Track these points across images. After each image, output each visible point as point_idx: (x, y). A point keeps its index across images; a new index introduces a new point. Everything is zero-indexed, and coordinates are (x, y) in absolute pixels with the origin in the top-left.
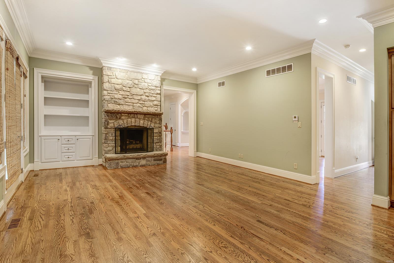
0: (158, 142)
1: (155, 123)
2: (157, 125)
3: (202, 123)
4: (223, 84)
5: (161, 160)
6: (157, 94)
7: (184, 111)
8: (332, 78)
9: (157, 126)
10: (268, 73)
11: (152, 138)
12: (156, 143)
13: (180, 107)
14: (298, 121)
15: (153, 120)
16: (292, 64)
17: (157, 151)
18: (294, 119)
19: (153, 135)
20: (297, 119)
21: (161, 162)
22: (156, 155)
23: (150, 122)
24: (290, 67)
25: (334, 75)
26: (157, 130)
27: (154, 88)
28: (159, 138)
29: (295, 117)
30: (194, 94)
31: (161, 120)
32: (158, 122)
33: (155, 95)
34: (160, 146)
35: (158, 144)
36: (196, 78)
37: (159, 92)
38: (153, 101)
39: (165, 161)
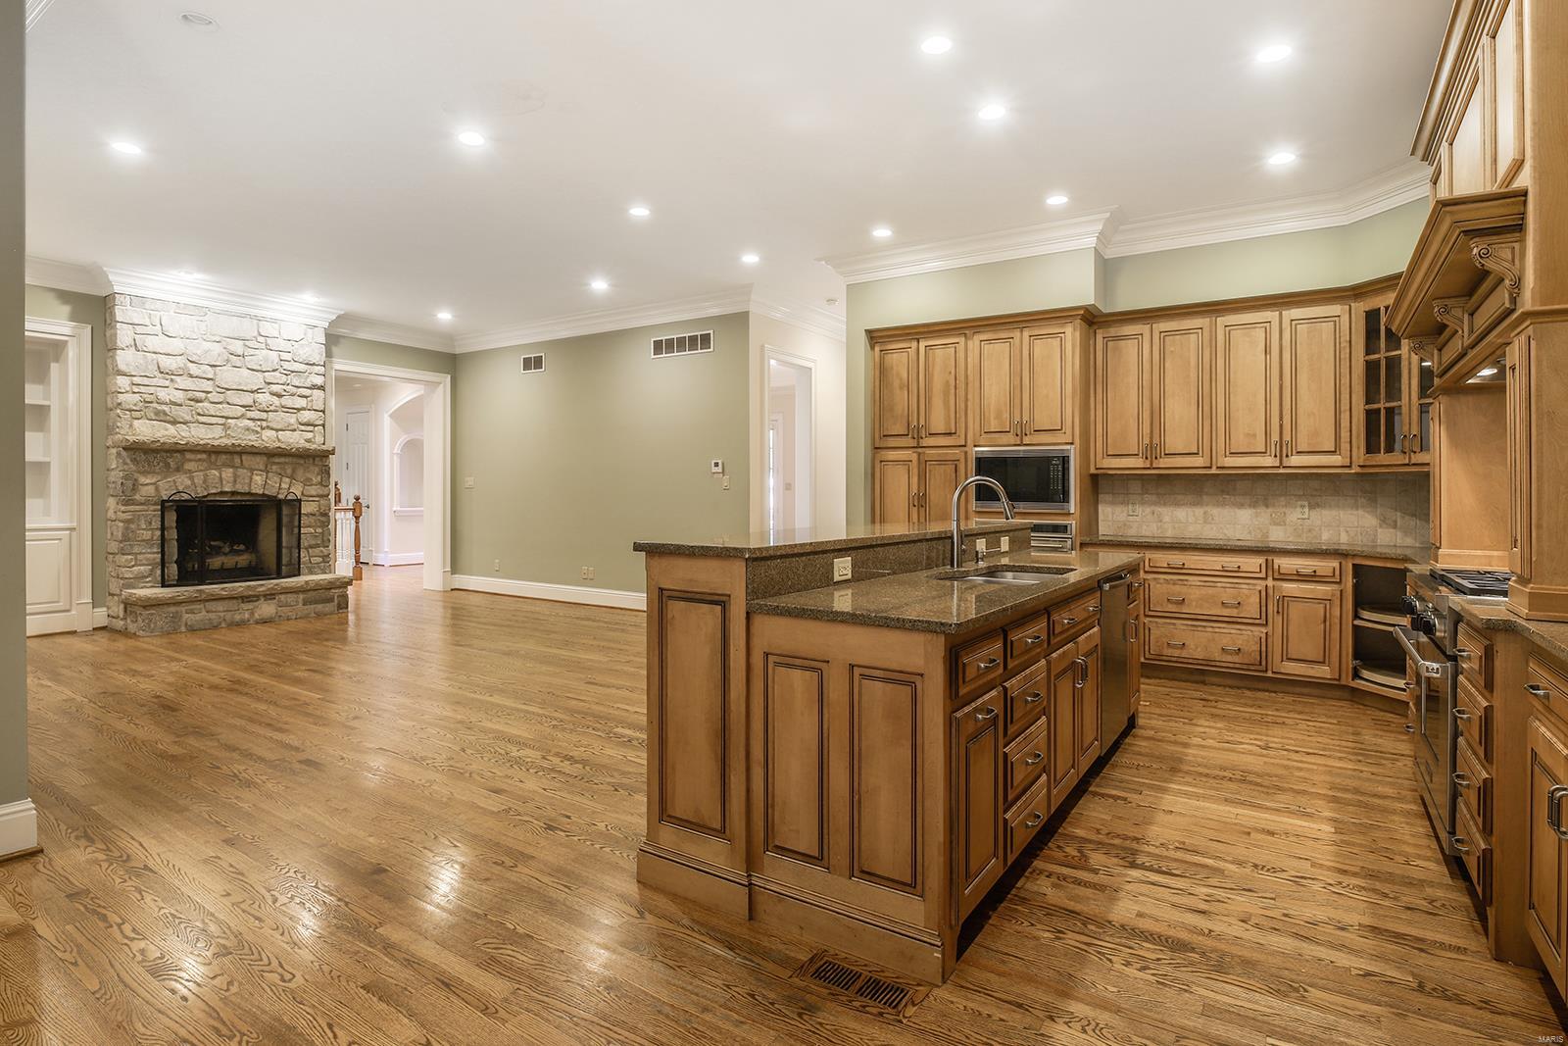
0: (318, 546)
1: (307, 482)
2: (312, 490)
3: (469, 481)
4: (537, 363)
5: (331, 600)
6: (314, 387)
7: (404, 438)
8: (810, 369)
9: (314, 493)
10: (658, 347)
11: (296, 530)
12: (311, 547)
13: (386, 422)
14: (723, 473)
15: (300, 474)
16: (711, 332)
17: (313, 572)
18: (714, 469)
19: (296, 523)
21: (330, 608)
22: (310, 586)
23: (288, 480)
24: (705, 341)
25: (814, 361)
26: (314, 505)
27: (302, 367)
28: (319, 530)
29: (716, 465)
30: (441, 387)
31: (326, 472)
32: (316, 479)
33: (307, 392)
34: (323, 557)
35: (317, 551)
36: (449, 337)
37: (319, 381)
38: (299, 410)
39: (343, 604)
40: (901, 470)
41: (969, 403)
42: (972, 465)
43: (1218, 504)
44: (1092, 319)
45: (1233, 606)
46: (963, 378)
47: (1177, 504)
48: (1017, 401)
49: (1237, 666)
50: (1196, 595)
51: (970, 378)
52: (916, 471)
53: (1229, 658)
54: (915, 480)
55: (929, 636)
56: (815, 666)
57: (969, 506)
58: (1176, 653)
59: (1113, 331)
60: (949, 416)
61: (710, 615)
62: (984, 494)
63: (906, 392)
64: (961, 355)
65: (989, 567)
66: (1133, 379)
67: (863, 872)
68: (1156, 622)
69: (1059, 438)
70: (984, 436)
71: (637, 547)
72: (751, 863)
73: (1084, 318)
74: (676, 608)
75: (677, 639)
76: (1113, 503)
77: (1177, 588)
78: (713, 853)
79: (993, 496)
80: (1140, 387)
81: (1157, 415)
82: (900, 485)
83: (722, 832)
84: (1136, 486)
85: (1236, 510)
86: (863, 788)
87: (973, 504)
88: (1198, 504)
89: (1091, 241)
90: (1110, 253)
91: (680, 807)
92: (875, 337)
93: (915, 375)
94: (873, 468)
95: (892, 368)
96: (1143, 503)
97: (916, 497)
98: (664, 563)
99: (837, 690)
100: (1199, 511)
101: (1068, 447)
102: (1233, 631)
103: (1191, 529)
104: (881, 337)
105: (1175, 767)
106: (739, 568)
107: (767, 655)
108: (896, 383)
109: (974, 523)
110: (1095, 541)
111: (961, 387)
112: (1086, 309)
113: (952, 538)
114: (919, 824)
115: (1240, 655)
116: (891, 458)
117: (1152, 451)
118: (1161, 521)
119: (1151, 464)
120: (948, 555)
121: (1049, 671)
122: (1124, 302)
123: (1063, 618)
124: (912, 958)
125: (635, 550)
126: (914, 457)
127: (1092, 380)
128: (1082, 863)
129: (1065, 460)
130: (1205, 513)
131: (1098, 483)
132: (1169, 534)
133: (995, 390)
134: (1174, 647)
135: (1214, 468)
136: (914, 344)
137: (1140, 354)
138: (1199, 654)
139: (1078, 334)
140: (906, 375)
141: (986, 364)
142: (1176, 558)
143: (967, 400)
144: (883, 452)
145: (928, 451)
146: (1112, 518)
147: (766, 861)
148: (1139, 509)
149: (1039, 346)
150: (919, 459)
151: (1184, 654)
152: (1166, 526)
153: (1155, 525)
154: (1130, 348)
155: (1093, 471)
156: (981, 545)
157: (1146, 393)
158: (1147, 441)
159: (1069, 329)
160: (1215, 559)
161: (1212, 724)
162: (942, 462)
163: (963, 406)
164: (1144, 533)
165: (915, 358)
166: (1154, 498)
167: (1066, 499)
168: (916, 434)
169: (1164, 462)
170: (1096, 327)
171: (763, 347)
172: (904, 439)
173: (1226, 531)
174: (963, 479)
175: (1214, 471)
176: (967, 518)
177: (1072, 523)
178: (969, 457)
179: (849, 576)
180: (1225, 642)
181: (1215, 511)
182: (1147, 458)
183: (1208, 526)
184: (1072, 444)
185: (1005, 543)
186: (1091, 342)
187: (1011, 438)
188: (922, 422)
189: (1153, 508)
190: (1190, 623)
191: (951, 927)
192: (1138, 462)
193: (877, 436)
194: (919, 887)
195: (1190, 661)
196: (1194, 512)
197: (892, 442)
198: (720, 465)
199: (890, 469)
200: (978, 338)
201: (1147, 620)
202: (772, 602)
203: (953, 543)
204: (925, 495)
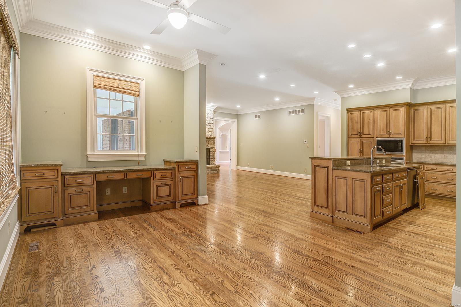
0: (213, 158)
1: (211, 144)
2: (212, 146)
3: (242, 144)
4: (259, 116)
5: (216, 170)
6: (212, 123)
8: (329, 117)
9: (212, 147)
10: (290, 112)
11: (209, 155)
12: (211, 158)
14: (307, 143)
15: (209, 142)
16: (304, 109)
17: (212, 164)
18: (305, 142)
19: (209, 153)
20: (306, 142)
21: (216, 172)
22: (213, 167)
23: (207, 144)
24: (302, 111)
25: (330, 115)
26: (212, 149)
27: (209, 119)
28: (213, 155)
29: (305, 141)
30: (235, 122)
31: (214, 142)
32: (212, 144)
33: (210, 124)
34: (214, 161)
35: (213, 159)
36: (237, 111)
37: (212, 122)
38: (209, 128)
39: (218, 172)
40: (356, 143)
41: (375, 127)
42: (376, 142)
43: (448, 154)
44: (410, 105)
45: (450, 180)
46: (373, 120)
47: (436, 153)
48: (388, 126)
49: (452, 195)
50: (439, 176)
51: (375, 120)
52: (360, 143)
53: (449, 193)
54: (360, 146)
55: (368, 173)
56: (346, 178)
57: (375, 152)
58: (434, 191)
59: (416, 108)
60: (369, 130)
61: (324, 170)
62: (379, 150)
63: (357, 124)
64: (372, 114)
65: (379, 166)
66: (422, 121)
67: (355, 214)
68: (428, 184)
69: (401, 136)
70: (379, 135)
71: (310, 158)
72: (333, 213)
73: (407, 105)
74: (318, 168)
75: (318, 174)
76: (417, 153)
77: (434, 175)
78: (325, 211)
79: (381, 150)
80: (424, 123)
81: (429, 130)
82: (356, 147)
83: (327, 208)
84: (424, 148)
85: (454, 155)
86: (355, 199)
87: (376, 152)
88: (442, 153)
89: (410, 86)
90: (415, 88)
91: (318, 203)
92: (348, 110)
93: (360, 120)
94: (348, 143)
95: (353, 118)
96: (426, 153)
97: (360, 150)
98: (315, 161)
99: (350, 182)
100: (443, 155)
101: (403, 138)
102: (451, 187)
103: (440, 160)
104: (350, 110)
105: (427, 213)
106: (330, 162)
107: (336, 177)
108: (354, 122)
109: (376, 156)
110: (411, 162)
111: (373, 123)
112: (408, 103)
113: (371, 159)
114: (366, 206)
115: (453, 193)
116: (353, 140)
117: (428, 139)
118: (431, 158)
119: (428, 143)
120: (370, 163)
121: (393, 185)
122: (420, 100)
123: (397, 175)
124: (364, 228)
125: (309, 158)
126: (359, 140)
127: (410, 121)
128: (400, 223)
129: (402, 142)
130: (444, 156)
131: (412, 148)
132: (434, 161)
133: (382, 123)
134: (433, 190)
135: (447, 144)
136: (359, 112)
137: (424, 113)
138: (441, 192)
139: (406, 109)
140: (357, 120)
141: (379, 117)
142: (434, 167)
143: (374, 126)
144: (351, 139)
145: (363, 139)
146: (417, 157)
147: (336, 212)
148: (425, 154)
149: (394, 112)
150: (361, 141)
151: (436, 192)
152: (432, 159)
153: (429, 159)
154: (421, 113)
155: (410, 144)
156: (378, 161)
157: (426, 124)
158: (426, 136)
159: (403, 108)
160: (445, 167)
161: (441, 207)
162: (367, 141)
163: (373, 127)
164: (426, 161)
165: (360, 115)
166: (429, 151)
167: (402, 151)
168: (360, 134)
169: (431, 142)
170: (411, 107)
171: (317, 112)
172: (356, 135)
173: (451, 161)
174: (373, 146)
175: (446, 145)
176: (374, 155)
177: (404, 158)
178: (375, 141)
179: (349, 165)
180: (448, 189)
181: (448, 155)
182: (426, 141)
183: (445, 159)
184: (404, 137)
185: (384, 161)
186: (410, 111)
187: (387, 136)
188: (362, 131)
189: (429, 154)
190: (438, 184)
191: (371, 223)
192: (424, 142)
193: (349, 134)
194: (365, 216)
195: (438, 194)
196: (441, 155)
197: (353, 136)
198: (306, 141)
199: (353, 143)
200: (377, 110)
201: (425, 183)
202: (337, 168)
203: (371, 160)
204: (362, 149)
